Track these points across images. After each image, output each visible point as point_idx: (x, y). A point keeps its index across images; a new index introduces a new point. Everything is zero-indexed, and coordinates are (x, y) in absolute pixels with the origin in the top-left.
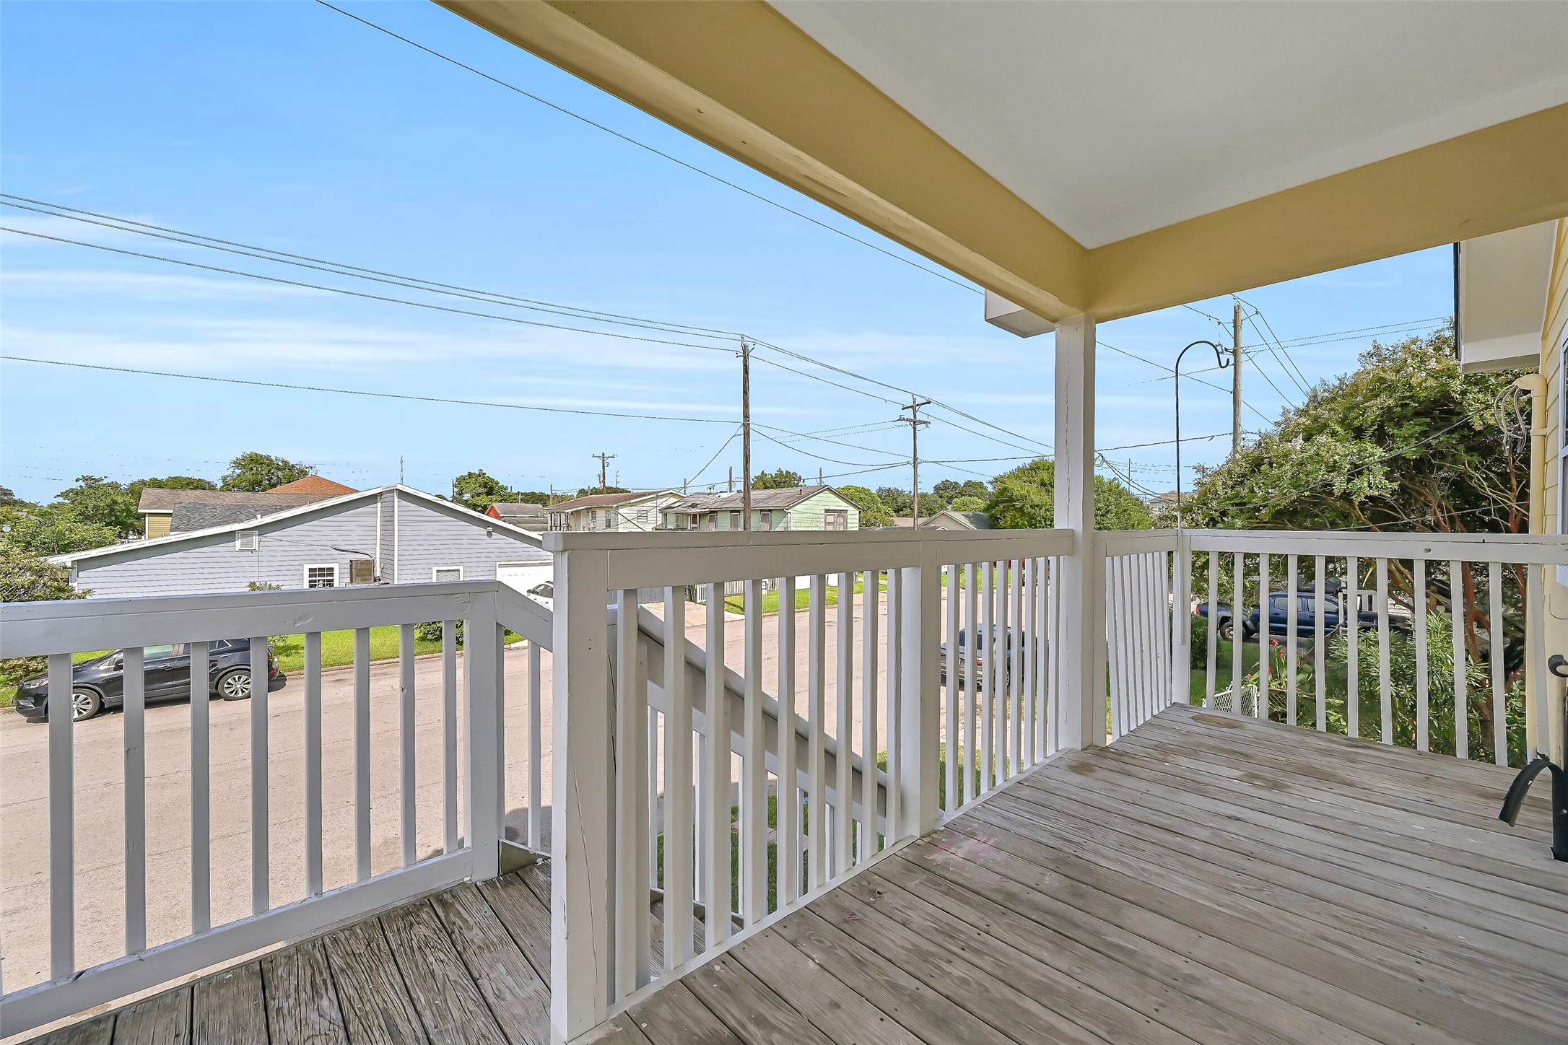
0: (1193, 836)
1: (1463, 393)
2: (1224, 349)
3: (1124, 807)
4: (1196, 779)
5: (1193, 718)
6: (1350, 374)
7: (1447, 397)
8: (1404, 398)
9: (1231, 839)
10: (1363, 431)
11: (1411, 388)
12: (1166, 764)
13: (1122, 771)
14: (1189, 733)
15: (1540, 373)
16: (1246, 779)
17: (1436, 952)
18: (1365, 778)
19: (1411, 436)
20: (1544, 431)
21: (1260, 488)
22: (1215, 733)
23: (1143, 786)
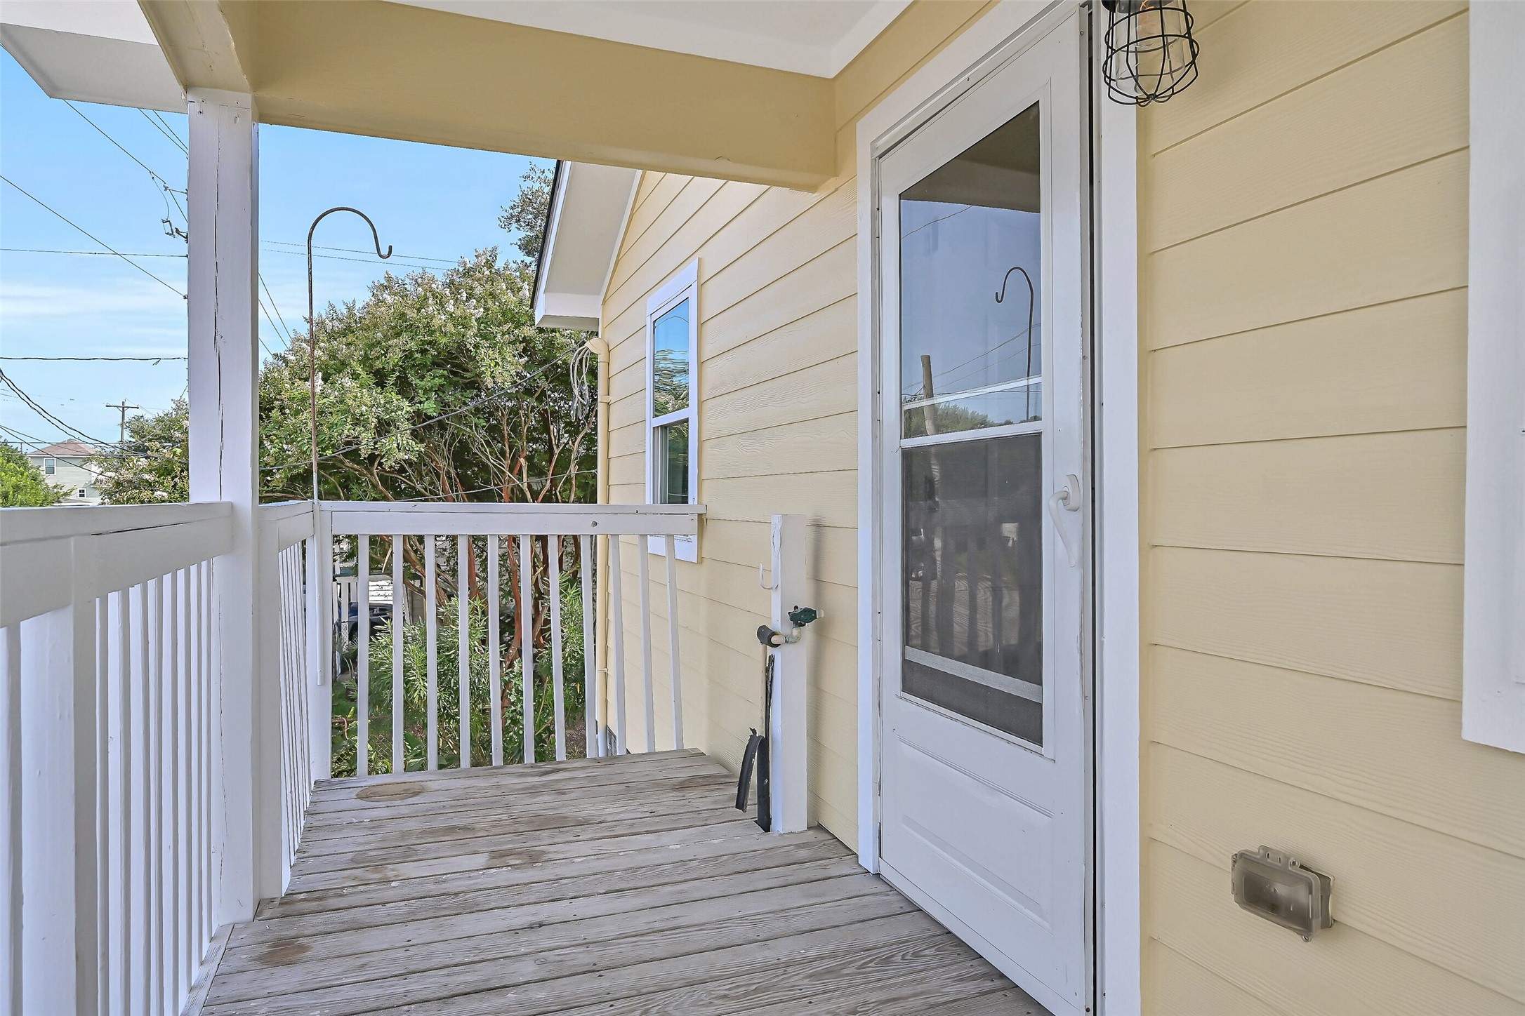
0: (522, 979)
1: (476, 347)
2: (174, 230)
3: (400, 987)
4: (450, 890)
5: (359, 797)
6: (359, 305)
7: (461, 347)
8: (424, 342)
9: (559, 958)
10: (386, 376)
11: (432, 333)
12: (393, 884)
13: (346, 926)
14: (376, 824)
15: (600, 336)
16: (497, 862)
17: (806, 981)
18: (587, 809)
19: (431, 389)
20: (607, 399)
21: (272, 441)
22: (405, 811)
23: (396, 935)
